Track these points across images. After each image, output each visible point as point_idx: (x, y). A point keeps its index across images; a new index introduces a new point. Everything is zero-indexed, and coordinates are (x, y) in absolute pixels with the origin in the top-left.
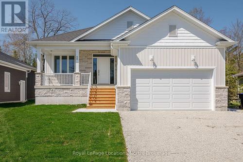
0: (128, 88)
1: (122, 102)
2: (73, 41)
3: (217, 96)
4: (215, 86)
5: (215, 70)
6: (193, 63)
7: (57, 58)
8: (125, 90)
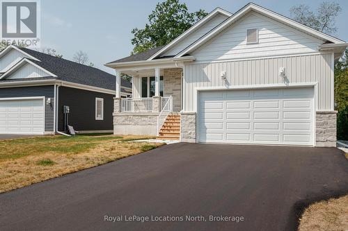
0: (192, 114)
1: (186, 132)
2: (150, 59)
3: (318, 125)
4: (317, 110)
5: (316, 87)
6: (281, 78)
7: (144, 80)
8: (190, 116)
